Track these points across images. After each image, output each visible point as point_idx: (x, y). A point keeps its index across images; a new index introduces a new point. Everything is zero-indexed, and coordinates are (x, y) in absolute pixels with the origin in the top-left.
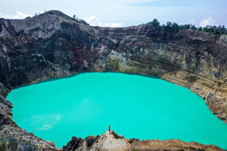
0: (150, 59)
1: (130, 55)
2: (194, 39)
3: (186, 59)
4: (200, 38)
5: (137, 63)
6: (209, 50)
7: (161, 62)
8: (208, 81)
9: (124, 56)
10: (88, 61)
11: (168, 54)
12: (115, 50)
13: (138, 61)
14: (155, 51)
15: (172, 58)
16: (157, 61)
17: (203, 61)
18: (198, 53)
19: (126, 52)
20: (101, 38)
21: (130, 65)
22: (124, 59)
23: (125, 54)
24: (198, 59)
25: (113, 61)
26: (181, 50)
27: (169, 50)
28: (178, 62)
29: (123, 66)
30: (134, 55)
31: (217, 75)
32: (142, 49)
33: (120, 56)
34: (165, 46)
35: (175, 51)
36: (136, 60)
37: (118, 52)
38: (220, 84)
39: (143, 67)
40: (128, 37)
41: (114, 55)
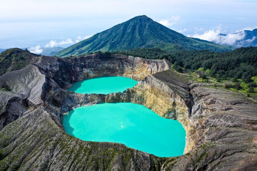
0: (102, 69)
1: (93, 69)
2: (119, 58)
3: (118, 66)
4: (121, 57)
5: (97, 72)
6: (126, 61)
7: (107, 69)
8: (129, 72)
9: (90, 70)
10: (74, 77)
11: (109, 65)
12: (85, 68)
13: (97, 71)
14: (104, 65)
15: (112, 66)
16: (105, 69)
17: (125, 65)
18: (122, 63)
19: (91, 68)
20: (74, 64)
21: (95, 73)
22: (91, 71)
23: (90, 69)
24: (123, 65)
25: (85, 73)
26: (115, 63)
27: (110, 63)
28: (114, 68)
29: (92, 74)
30: (95, 68)
31: (132, 69)
32: (98, 65)
33: (88, 71)
34: (108, 62)
35: (112, 63)
36: (96, 71)
37: (87, 69)
38: (134, 72)
39: (100, 73)
40: (89, 61)
41: (86, 71)
